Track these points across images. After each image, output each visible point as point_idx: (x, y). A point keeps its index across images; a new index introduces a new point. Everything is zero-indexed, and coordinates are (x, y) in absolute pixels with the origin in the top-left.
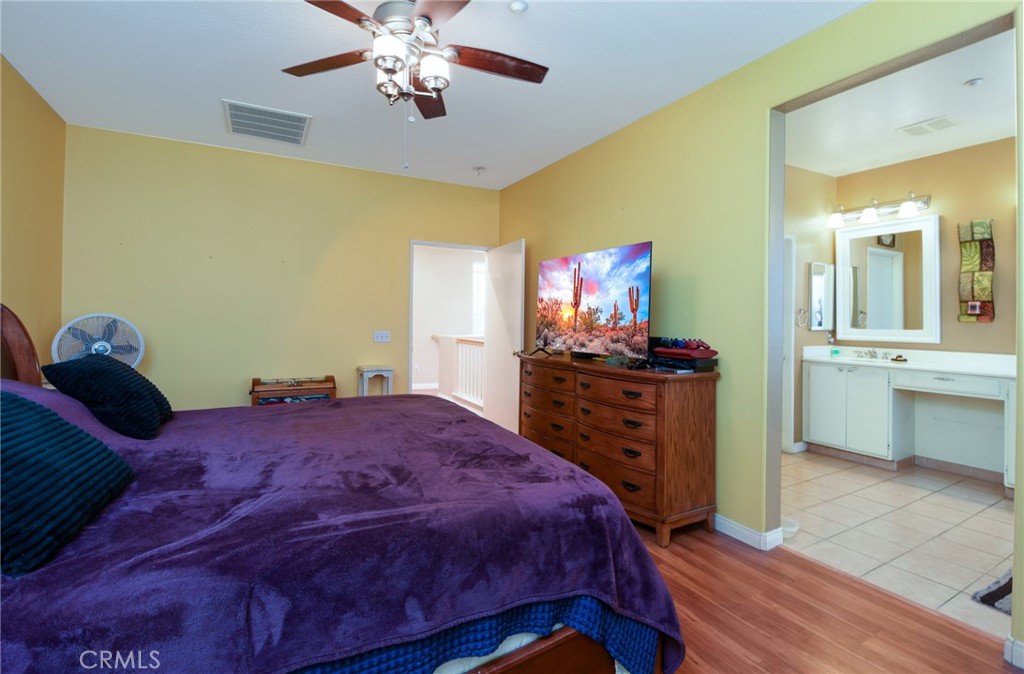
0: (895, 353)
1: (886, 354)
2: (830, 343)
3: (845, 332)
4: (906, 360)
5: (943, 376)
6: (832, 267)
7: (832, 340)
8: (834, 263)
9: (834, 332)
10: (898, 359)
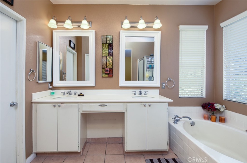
0: (79, 91)
1: (75, 92)
2: (50, 89)
3: (57, 83)
4: (84, 95)
5: (103, 104)
6: (51, 48)
7: (51, 87)
8: (52, 46)
9: (52, 83)
10: (81, 95)
